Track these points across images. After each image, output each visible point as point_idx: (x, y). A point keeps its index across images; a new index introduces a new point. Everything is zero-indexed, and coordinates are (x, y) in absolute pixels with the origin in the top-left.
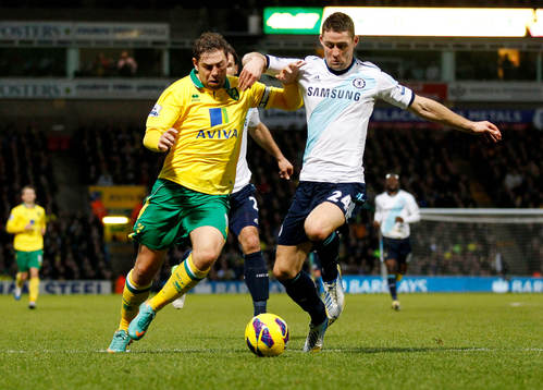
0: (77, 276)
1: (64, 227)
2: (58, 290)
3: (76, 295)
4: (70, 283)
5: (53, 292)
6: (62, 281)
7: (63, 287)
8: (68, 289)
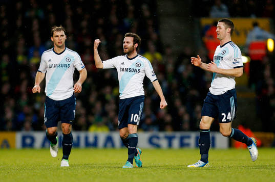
0: (186, 126)
1: (170, 67)
2: (164, 143)
3: (186, 149)
4: (178, 135)
5: (158, 146)
6: (169, 133)
7: (170, 139)
8: (176, 143)
